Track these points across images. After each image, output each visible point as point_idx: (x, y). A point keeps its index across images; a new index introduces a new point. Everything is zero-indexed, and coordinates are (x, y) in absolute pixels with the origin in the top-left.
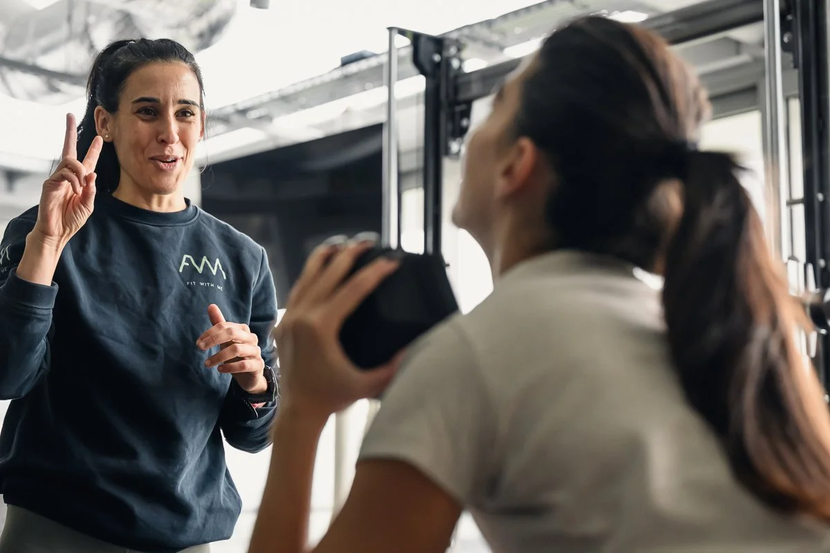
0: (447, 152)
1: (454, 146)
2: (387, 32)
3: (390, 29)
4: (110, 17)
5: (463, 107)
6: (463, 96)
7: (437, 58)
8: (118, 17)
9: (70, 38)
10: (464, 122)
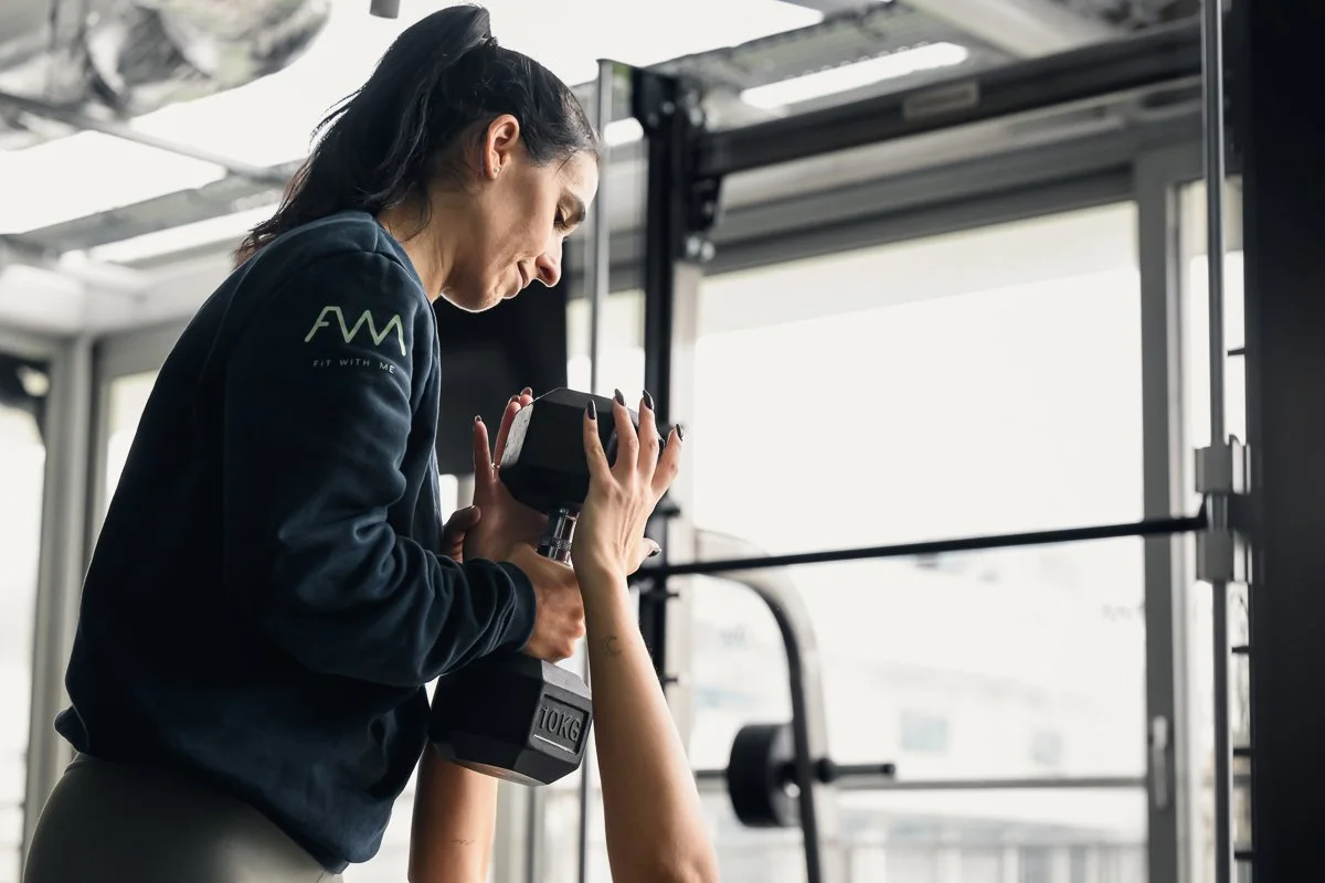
0: (681, 253)
1: (693, 245)
2: (596, 67)
3: (601, 62)
4: (123, 17)
5: (707, 185)
6: (706, 168)
7: (668, 108)
8: (136, 19)
9: (53, 47)
10: (708, 209)
